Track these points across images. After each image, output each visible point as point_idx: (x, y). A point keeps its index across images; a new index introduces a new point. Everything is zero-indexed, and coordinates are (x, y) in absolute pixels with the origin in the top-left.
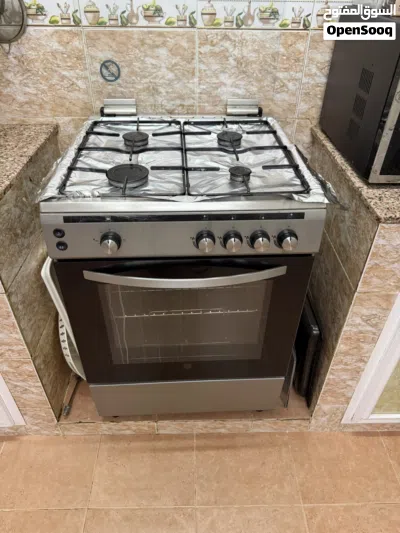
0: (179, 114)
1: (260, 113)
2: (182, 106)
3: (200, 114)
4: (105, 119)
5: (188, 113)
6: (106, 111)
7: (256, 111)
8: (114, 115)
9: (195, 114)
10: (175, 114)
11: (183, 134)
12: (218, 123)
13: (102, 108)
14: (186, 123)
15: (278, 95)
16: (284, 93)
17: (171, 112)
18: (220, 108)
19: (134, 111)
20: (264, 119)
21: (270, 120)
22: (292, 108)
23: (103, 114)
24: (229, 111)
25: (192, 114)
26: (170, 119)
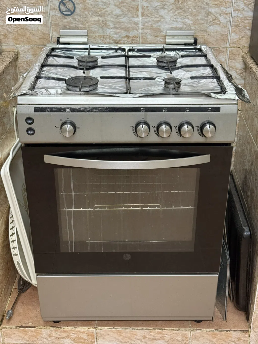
0: (124, 43)
1: (196, 42)
2: (127, 37)
3: (142, 43)
4: (61, 46)
5: (132, 43)
6: (62, 40)
7: (192, 41)
8: (69, 44)
9: (139, 43)
10: (121, 43)
11: (127, 57)
12: (158, 50)
13: (58, 38)
14: (130, 50)
15: (211, 27)
16: (216, 26)
17: (117, 42)
18: (160, 39)
19: (85, 40)
20: (198, 47)
21: (203, 47)
22: (224, 38)
23: (58, 42)
24: (168, 40)
25: (136, 43)
26: (117, 47)
